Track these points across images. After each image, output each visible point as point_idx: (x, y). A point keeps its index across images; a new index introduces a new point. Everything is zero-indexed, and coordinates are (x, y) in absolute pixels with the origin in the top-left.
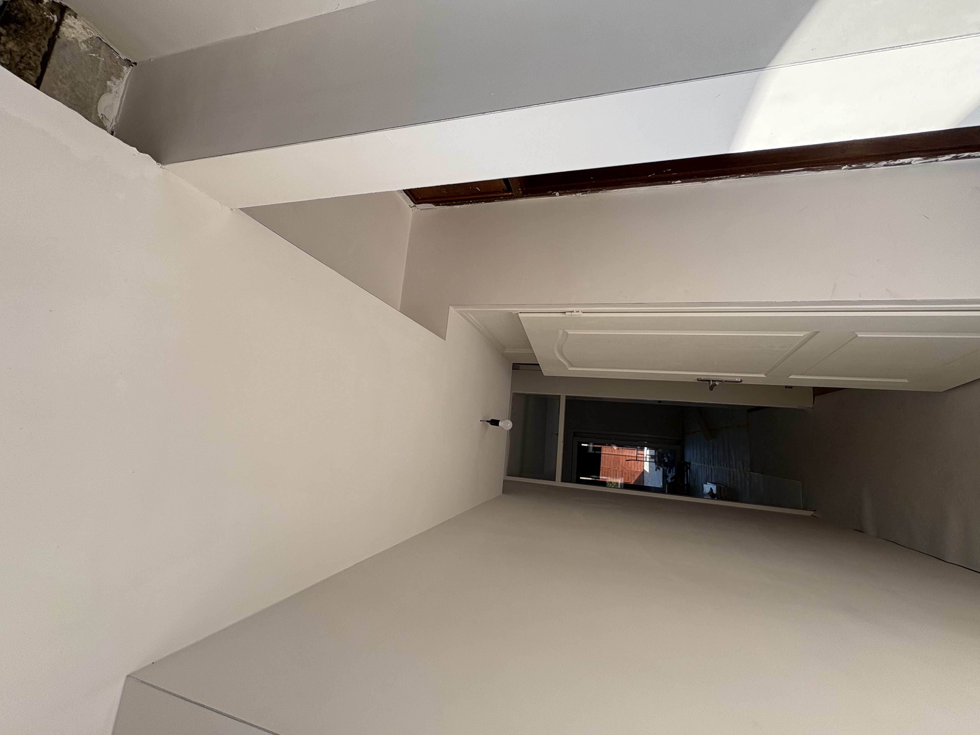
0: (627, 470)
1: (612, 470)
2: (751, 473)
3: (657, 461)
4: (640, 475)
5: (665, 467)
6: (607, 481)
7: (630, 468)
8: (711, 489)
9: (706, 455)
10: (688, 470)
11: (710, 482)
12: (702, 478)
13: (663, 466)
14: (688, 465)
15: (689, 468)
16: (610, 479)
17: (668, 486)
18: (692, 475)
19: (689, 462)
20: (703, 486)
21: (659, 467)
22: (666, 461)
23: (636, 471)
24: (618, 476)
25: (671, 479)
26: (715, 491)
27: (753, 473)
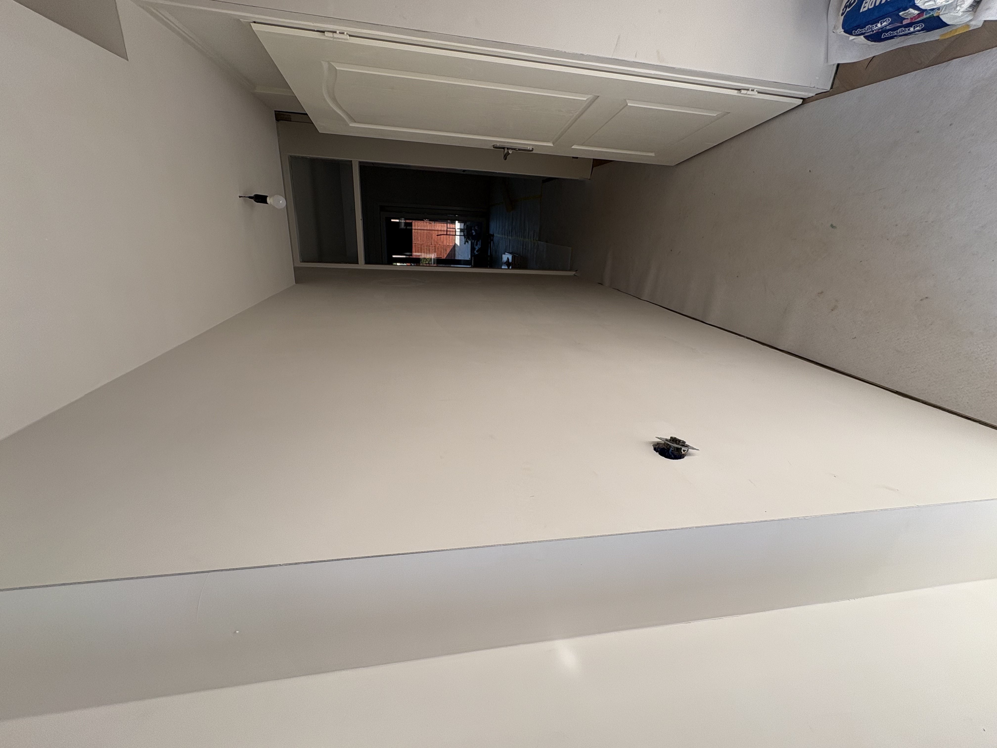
0: (440, 245)
1: (425, 245)
2: (539, 242)
3: (466, 235)
4: (452, 249)
5: (473, 240)
6: (421, 257)
7: (442, 243)
8: (508, 259)
9: (506, 228)
10: (492, 242)
11: (508, 252)
12: (502, 248)
13: (471, 239)
14: (492, 237)
15: (493, 240)
16: (423, 255)
17: (474, 258)
18: (494, 246)
19: (492, 234)
20: (502, 256)
21: (467, 240)
22: (474, 234)
23: (448, 245)
24: (431, 252)
25: (477, 251)
26: (510, 260)
27: (540, 242)
